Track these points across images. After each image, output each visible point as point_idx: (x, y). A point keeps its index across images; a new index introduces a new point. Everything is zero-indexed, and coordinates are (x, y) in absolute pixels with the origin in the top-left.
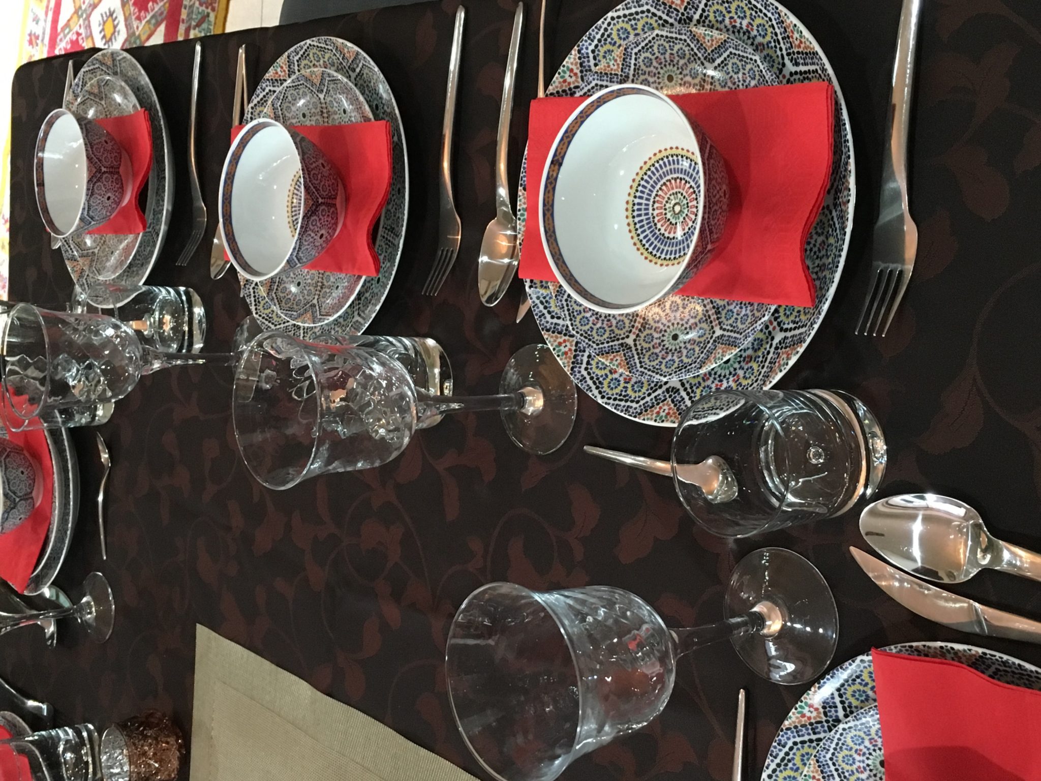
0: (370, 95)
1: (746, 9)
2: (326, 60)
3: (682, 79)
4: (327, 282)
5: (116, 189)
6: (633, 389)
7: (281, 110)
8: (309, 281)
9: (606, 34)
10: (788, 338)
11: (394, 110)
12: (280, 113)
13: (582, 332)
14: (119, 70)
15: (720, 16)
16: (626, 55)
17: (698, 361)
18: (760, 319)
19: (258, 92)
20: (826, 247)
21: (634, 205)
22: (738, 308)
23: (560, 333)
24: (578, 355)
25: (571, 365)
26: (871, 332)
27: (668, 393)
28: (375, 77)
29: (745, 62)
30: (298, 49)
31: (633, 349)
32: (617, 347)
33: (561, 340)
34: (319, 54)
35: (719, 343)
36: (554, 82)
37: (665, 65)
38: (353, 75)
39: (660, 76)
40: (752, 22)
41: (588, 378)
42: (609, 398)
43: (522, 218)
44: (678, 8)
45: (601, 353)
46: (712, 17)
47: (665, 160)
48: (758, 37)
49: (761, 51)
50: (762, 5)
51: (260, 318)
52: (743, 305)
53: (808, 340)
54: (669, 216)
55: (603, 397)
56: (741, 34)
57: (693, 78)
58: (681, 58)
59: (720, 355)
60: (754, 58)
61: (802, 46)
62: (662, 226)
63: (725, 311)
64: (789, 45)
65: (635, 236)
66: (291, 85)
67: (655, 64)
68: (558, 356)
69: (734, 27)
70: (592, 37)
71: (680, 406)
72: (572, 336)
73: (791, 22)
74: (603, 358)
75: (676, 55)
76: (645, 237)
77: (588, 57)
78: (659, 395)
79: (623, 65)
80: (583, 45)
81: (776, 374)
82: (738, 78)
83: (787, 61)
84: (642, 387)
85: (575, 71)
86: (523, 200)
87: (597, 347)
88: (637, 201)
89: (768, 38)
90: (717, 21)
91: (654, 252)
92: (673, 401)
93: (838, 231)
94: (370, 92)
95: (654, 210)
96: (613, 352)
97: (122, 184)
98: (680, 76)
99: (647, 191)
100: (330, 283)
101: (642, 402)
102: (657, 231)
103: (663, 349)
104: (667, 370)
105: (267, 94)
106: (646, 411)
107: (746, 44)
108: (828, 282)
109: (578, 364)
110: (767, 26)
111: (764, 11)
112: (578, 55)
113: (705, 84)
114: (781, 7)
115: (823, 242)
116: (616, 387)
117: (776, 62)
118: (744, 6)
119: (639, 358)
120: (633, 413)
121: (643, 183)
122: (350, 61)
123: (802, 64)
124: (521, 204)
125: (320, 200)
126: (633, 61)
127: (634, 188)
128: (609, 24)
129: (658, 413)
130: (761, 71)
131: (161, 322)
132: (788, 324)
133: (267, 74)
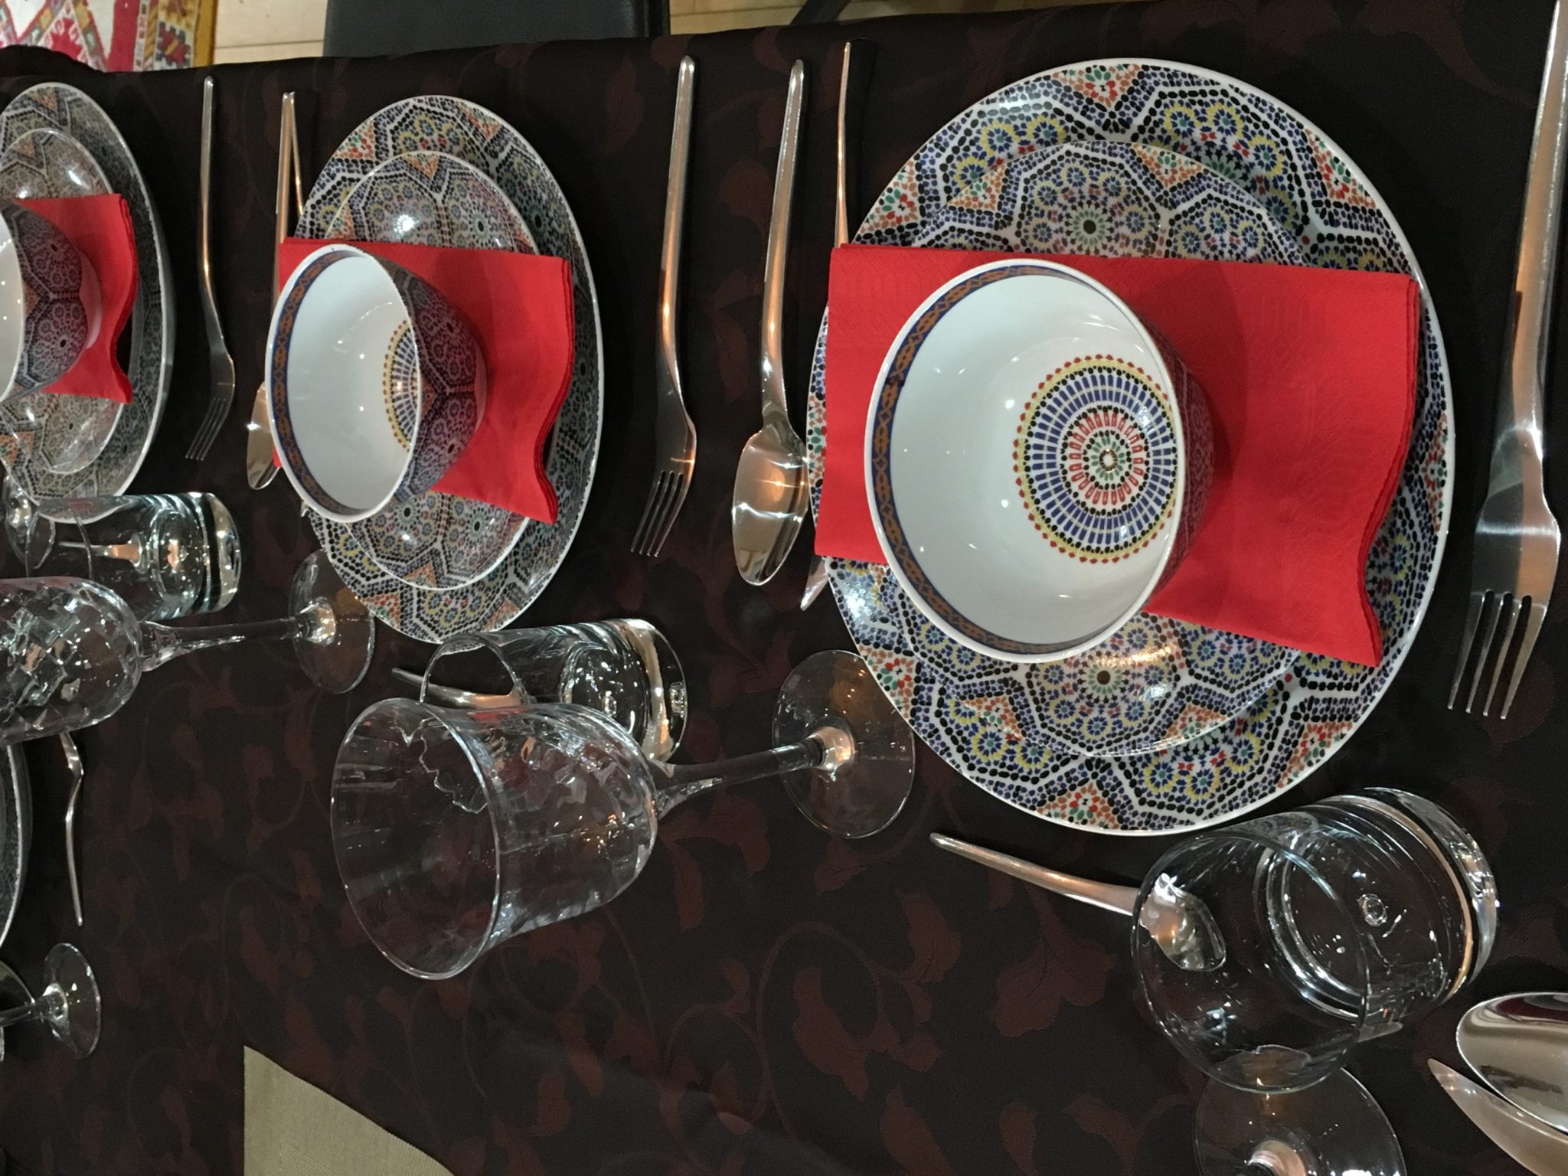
0: (525, 199)
1: (1236, 118)
2: (443, 133)
3: (1111, 230)
4: (459, 514)
5: (75, 327)
6: (1025, 756)
7: (366, 215)
8: (426, 508)
9: (968, 139)
10: (1317, 701)
11: (573, 235)
12: (364, 219)
13: (932, 655)
14: (69, 118)
15: (1183, 124)
16: (1008, 182)
17: (1151, 727)
18: (1270, 671)
19: (323, 180)
20: (1390, 550)
21: (1028, 447)
22: (1222, 640)
23: (888, 647)
24: (923, 688)
25: (912, 707)
26: (1478, 706)
27: (1090, 769)
28: (535, 172)
29: (1238, 215)
30: (393, 113)
31: (1027, 690)
32: (996, 685)
33: (891, 661)
34: (432, 122)
35: (1189, 699)
36: (872, 217)
37: (1081, 204)
38: (494, 164)
39: (1071, 221)
40: (1246, 140)
41: (942, 730)
42: (983, 770)
43: (815, 446)
44: (1104, 104)
45: (969, 694)
46: (1167, 124)
47: (1087, 375)
48: (1257, 167)
49: (1262, 191)
50: (1270, 116)
51: (341, 566)
52: (1232, 637)
53: (1363, 718)
54: (1092, 471)
55: (971, 768)
56: (1224, 159)
57: (1134, 231)
58: (1111, 194)
59: (1193, 724)
60: (1256, 211)
61: (1348, 195)
62: (1081, 488)
63: (1198, 643)
64: (1320, 188)
65: (1031, 502)
66: (382, 174)
67: (1061, 199)
68: (887, 688)
69: (1211, 145)
70: (942, 143)
71: (1115, 796)
72: (910, 654)
73: (1329, 153)
74: (973, 704)
75: (1102, 188)
76: (1050, 506)
77: (934, 176)
78: (1073, 771)
79: (1001, 197)
80: (926, 156)
81: (1302, 768)
82: (1222, 240)
83: (1312, 212)
84: (1041, 754)
85: (910, 198)
86: (817, 416)
87: (961, 684)
88: (1033, 441)
89: (1277, 171)
90: (1178, 132)
91: (1068, 535)
92: (1100, 785)
93: (1417, 528)
94: (525, 194)
95: (1064, 458)
96: (990, 695)
97: (85, 317)
98: (1109, 225)
99: (1051, 425)
100: (462, 516)
101: (1043, 782)
102: (1071, 496)
103: (1081, 697)
104: (1093, 737)
105: (339, 183)
106: (1052, 799)
107: (1232, 177)
108: (1399, 618)
109: (922, 703)
110: (1276, 151)
111: (1273, 126)
112: (917, 173)
113: (1157, 244)
114: (1308, 125)
115: (1384, 539)
116: (994, 751)
117: (1292, 213)
118: (1233, 113)
119: (1039, 709)
120: (1028, 801)
121: (1044, 410)
122: (488, 140)
123: (1345, 225)
124: (815, 417)
125: (448, 390)
126: (1020, 193)
127: (1029, 419)
128: (974, 124)
129: (1074, 805)
130: (1270, 236)
131: (164, 551)
132: (1317, 674)
133: (338, 152)
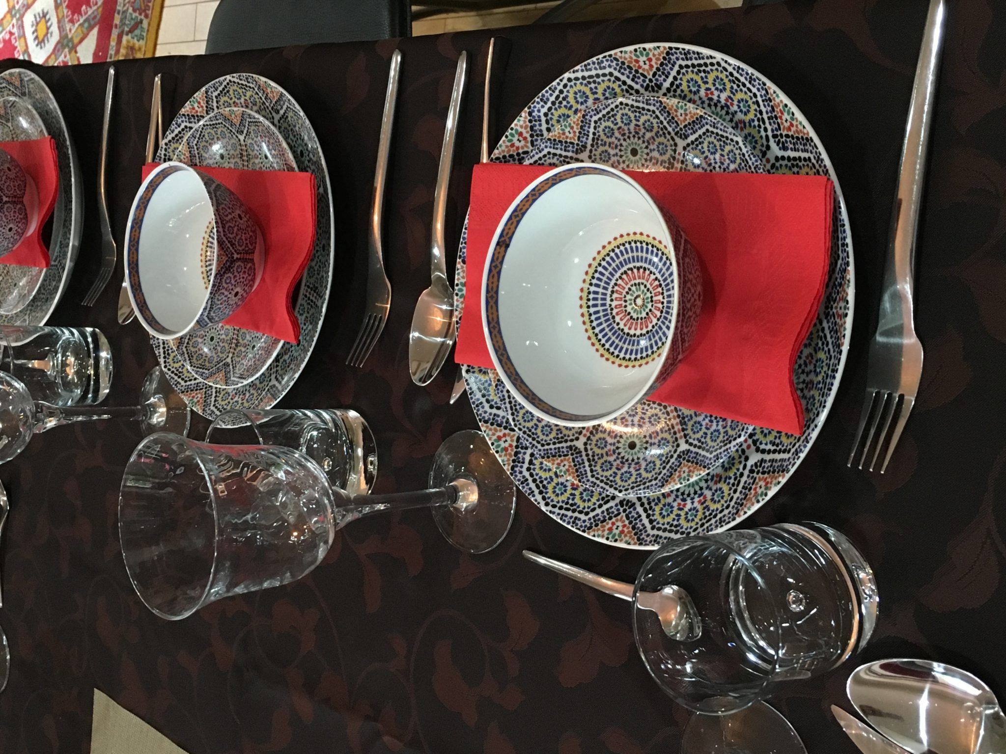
0: (295, 139)
1: (726, 81)
2: (247, 98)
3: (648, 154)
4: (243, 340)
5: (19, 220)
6: (581, 498)
7: (197, 149)
8: (224, 336)
9: (562, 96)
10: (766, 461)
11: (321, 160)
12: (196, 152)
13: (525, 429)
14: (27, 91)
15: (694, 87)
16: (584, 123)
17: (660, 477)
18: (735, 439)
19: (173, 127)
20: (814, 361)
21: (589, 293)
22: (707, 420)
23: (499, 425)
24: (520, 453)
25: (512, 464)
26: (867, 465)
27: (622, 506)
28: (300, 122)
29: (724, 142)
30: (217, 85)
31: (584, 453)
32: (565, 450)
33: (501, 434)
34: (240, 91)
35: (684, 459)
36: (501, 146)
37: (629, 137)
38: (277, 117)
39: (623, 148)
40: (732, 96)
41: (530, 480)
42: (554, 506)
43: (460, 294)
44: (646, 73)
45: (547, 455)
46: (684, 86)
47: (627, 246)
48: (739, 114)
49: (742, 130)
50: (746, 78)
51: (169, 373)
52: (713, 418)
53: (792, 471)
54: (629, 309)
55: (547, 504)
56: (719, 109)
57: (661, 154)
58: (648, 131)
59: (686, 474)
60: (735, 139)
61: (793, 129)
62: (621, 319)
63: (692, 422)
64: (776, 126)
65: (590, 328)
66: (208, 123)
67: (617, 134)
68: (497, 452)
69: (711, 99)
70: (545, 99)
71: (636, 524)
72: (513, 430)
73: (781, 101)
74: (549, 462)
75: (642, 127)
76: (601, 331)
77: (540, 121)
78: (611, 507)
79: (580, 133)
80: (535, 107)
81: (753, 504)
82: (715, 159)
83: (772, 143)
84: (592, 496)
85: (525, 135)
86: (462, 274)
87: (542, 448)
88: (593, 289)
89: (751, 116)
90: (690, 91)
91: (612, 350)
92: (627, 517)
93: (830, 346)
94: (295, 137)
95: (612, 300)
96: (560, 456)
97: (26, 214)
98: (646, 151)
99: (604, 279)
100: (245, 341)
101: (591, 515)
102: (615, 325)
103: (618, 458)
104: (623, 484)
105: (183, 130)
106: (597, 525)
107: (724, 120)
108: (817, 405)
109: (519, 462)
110: (750, 102)
111: (748, 85)
112: (529, 118)
113: (675, 163)
114: (769, 83)
115: (811, 355)
116: (562, 494)
117: (760, 144)
118: (724, 78)
119: (590, 466)
120: (581, 526)
121: (600, 269)
122: (274, 102)
123: (792, 149)
124: (460, 277)
125: (235, 256)
126: (592, 130)
127: (590, 274)
128: (565, 86)
129: (610, 529)
130: (744, 155)
131: (64, 364)
132: (766, 444)
133: (183, 110)
